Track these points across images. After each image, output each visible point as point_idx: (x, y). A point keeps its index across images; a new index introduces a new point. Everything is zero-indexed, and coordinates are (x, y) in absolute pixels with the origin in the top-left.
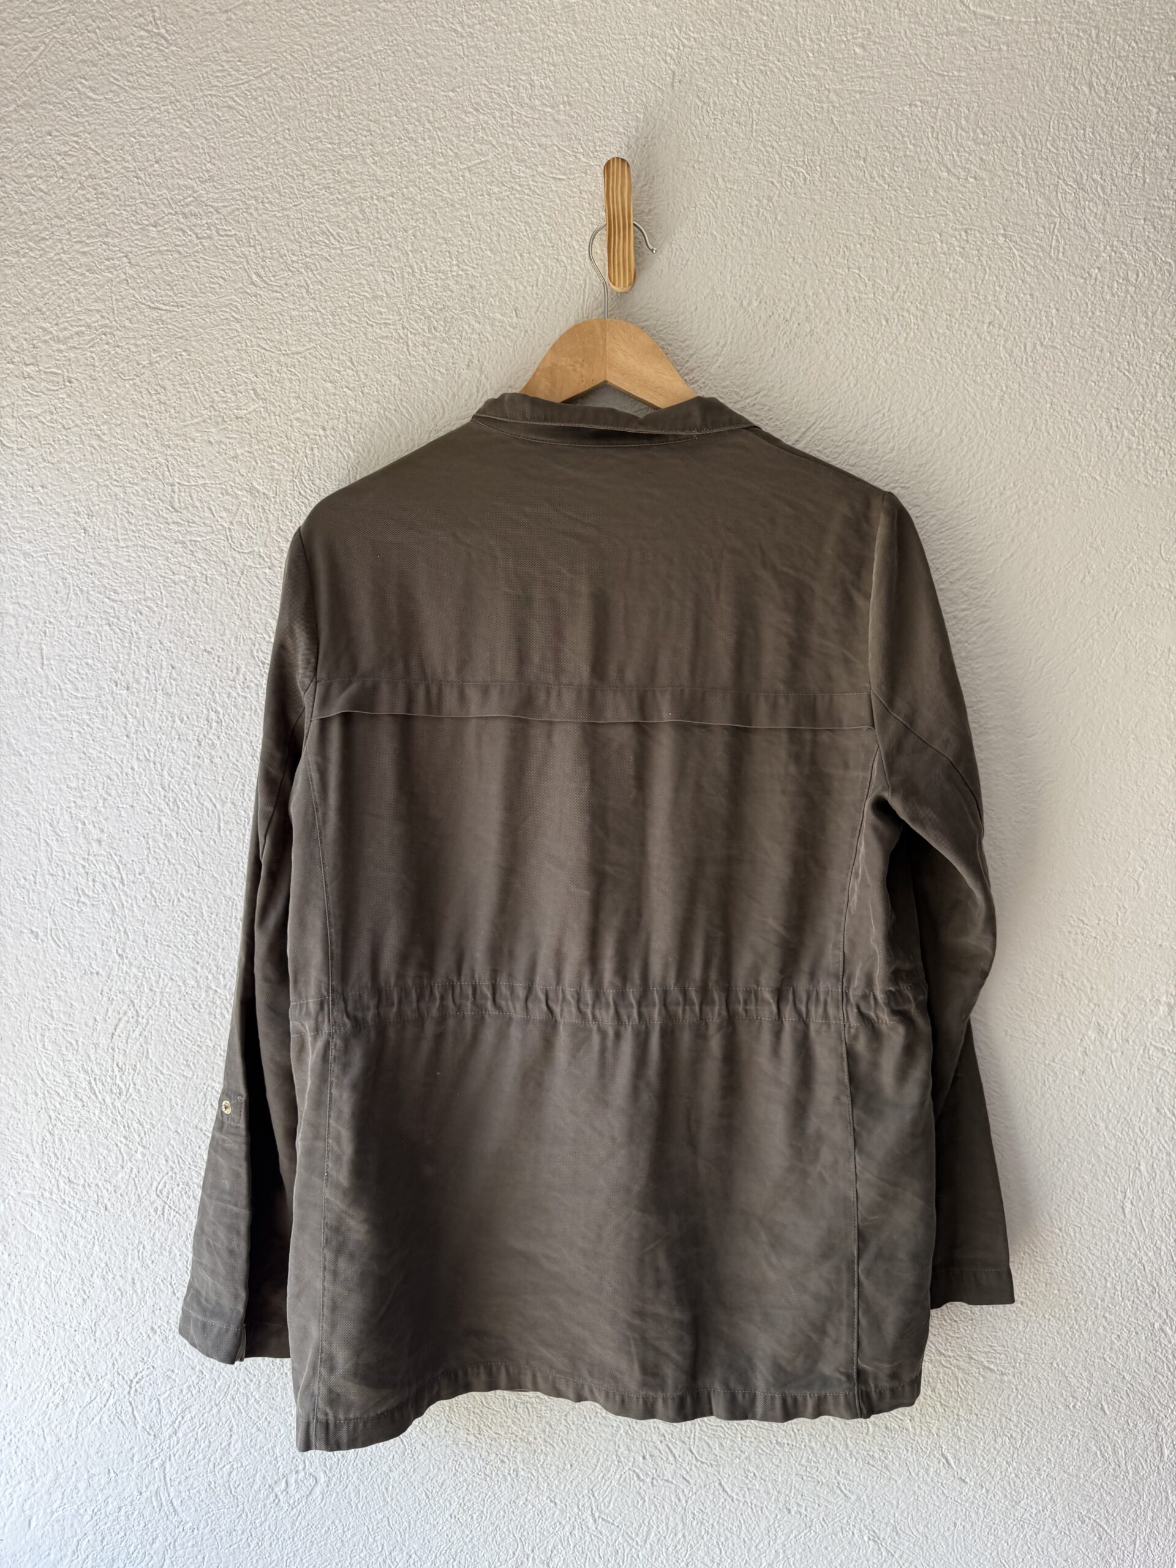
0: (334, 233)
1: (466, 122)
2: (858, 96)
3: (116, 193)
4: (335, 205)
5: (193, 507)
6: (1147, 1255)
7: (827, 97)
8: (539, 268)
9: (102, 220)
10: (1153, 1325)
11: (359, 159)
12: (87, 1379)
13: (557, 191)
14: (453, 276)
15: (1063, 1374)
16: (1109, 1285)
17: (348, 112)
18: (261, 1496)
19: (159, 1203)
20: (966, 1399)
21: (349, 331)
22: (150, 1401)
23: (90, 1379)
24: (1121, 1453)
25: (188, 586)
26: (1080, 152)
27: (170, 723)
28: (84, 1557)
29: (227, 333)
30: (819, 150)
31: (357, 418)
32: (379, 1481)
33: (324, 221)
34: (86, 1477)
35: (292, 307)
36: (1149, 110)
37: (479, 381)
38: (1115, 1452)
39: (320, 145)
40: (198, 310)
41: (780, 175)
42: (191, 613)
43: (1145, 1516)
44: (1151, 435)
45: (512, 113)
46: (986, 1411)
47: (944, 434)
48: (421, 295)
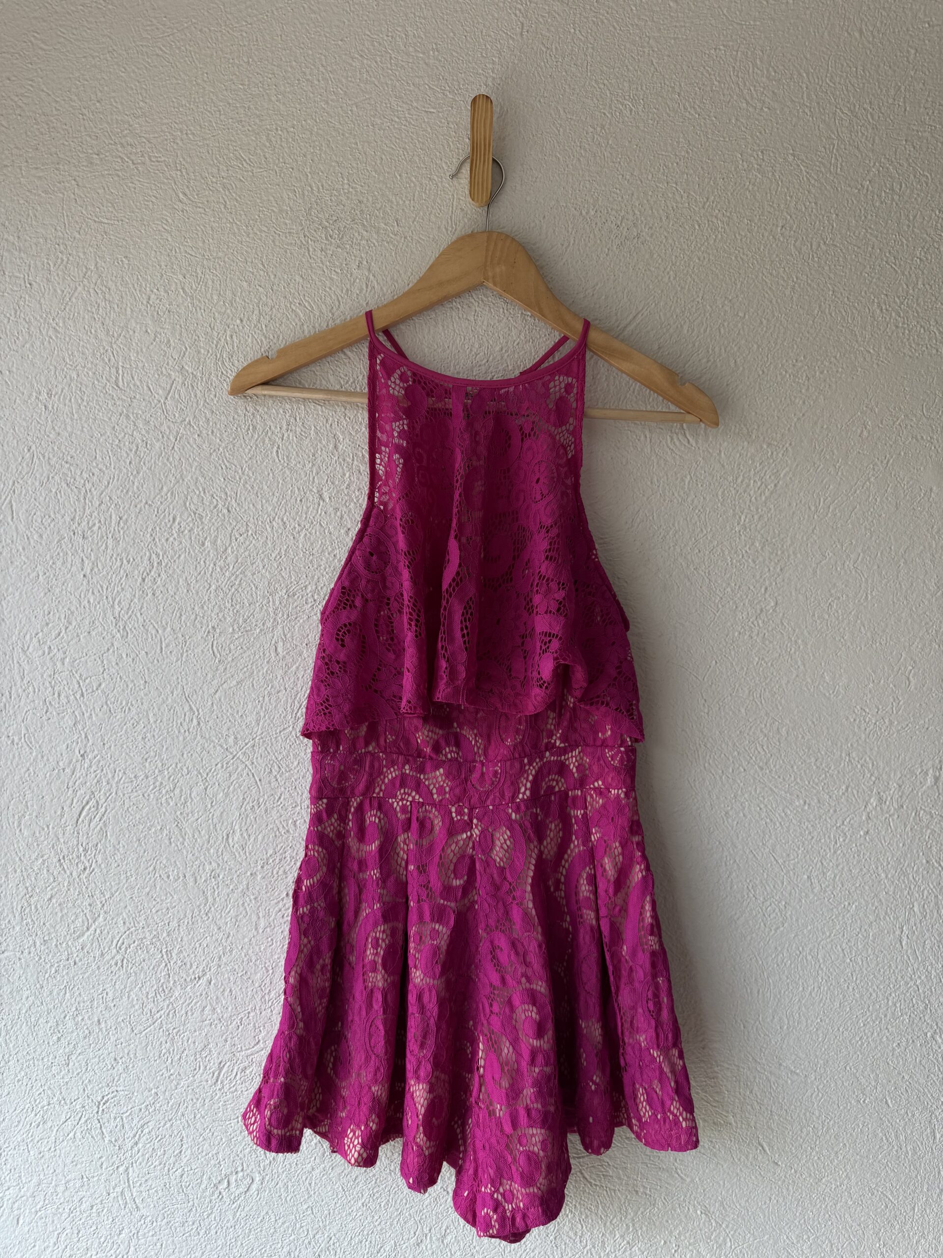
0: (246, 159)
1: (352, 66)
2: (673, 41)
3: (64, 127)
4: (246, 136)
5: (134, 385)
6: (920, 978)
7: (648, 43)
8: (415, 186)
9: (54, 150)
10: (926, 1034)
11: (266, 97)
12: (63, 1102)
13: (428, 123)
14: (345, 193)
15: (855, 1075)
16: (890, 1003)
17: (256, 59)
18: (208, 1193)
19: (119, 957)
20: (778, 1098)
21: (261, 240)
22: (115, 1118)
23: (65, 1103)
24: (902, 1138)
25: (131, 450)
26: (853, 86)
27: (119, 563)
28: (64, 1247)
29: (159, 242)
30: (642, 86)
31: (267, 309)
32: (304, 1178)
33: (237, 148)
34: (63, 1182)
35: (212, 219)
36: (908, 52)
37: (368, 278)
38: (897, 1137)
39: (233, 87)
40: (135, 223)
41: (610, 105)
42: (135, 473)
43: (922, 1187)
44: (914, 316)
45: (391, 58)
46: (793, 1107)
47: (747, 317)
48: (318, 208)
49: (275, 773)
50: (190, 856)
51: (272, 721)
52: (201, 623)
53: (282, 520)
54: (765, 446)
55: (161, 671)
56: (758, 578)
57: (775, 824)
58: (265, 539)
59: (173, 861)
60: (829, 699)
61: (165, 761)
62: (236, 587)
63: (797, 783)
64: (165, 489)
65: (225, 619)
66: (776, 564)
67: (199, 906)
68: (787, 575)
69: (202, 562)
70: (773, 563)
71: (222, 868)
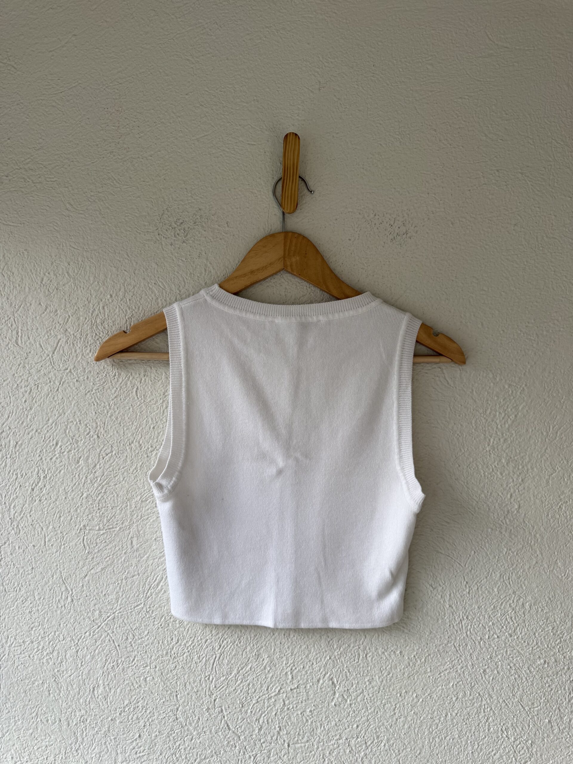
0: (116, 178)
1: (194, 112)
4: (116, 162)
5: (30, 343)
7: (412, 95)
8: (241, 197)
11: (131, 135)
13: (251, 152)
14: (189, 203)
17: (124, 108)
21: (126, 237)
25: (26, 392)
26: (564, 123)
27: (14, 477)
29: (51, 239)
30: (408, 125)
31: (131, 288)
33: (109, 171)
35: (91, 222)
37: (206, 265)
40: (33, 225)
42: (29, 408)
45: (223, 107)
47: (490, 290)
48: (169, 214)
49: (130, 640)
50: (64, 704)
51: (128, 599)
52: (75, 522)
53: (139, 442)
54: (507, 387)
55: (44, 560)
56: (505, 486)
57: (522, 679)
58: (125, 457)
59: (51, 708)
60: (561, 580)
61: (46, 630)
62: (102, 494)
63: (539, 647)
64: (51, 421)
65: (93, 520)
66: (518, 476)
67: (71, 744)
68: (527, 484)
69: (77, 476)
70: (515, 475)
71: (89, 715)
